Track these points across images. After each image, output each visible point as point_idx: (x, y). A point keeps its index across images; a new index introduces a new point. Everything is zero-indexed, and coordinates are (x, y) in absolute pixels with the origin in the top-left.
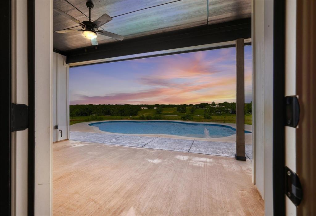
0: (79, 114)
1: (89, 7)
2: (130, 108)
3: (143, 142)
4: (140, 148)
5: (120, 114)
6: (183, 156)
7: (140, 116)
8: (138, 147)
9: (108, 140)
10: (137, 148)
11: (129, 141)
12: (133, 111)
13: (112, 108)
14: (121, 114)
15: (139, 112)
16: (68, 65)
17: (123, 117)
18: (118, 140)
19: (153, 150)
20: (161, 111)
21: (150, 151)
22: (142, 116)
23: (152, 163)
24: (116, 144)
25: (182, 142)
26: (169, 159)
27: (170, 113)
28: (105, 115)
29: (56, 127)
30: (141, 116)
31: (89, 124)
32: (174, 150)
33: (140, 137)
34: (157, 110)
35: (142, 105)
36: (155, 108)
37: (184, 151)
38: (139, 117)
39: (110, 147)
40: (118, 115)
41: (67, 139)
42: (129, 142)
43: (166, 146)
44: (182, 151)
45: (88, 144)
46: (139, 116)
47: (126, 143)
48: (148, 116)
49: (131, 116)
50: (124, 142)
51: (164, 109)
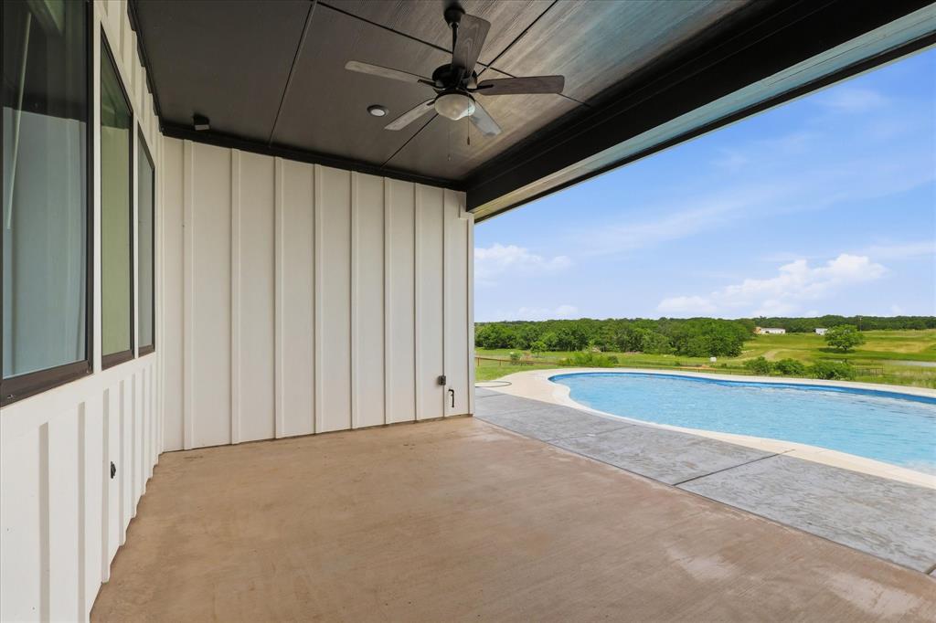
0: (555, 346)
1: (451, 24)
2: (712, 331)
3: (691, 466)
4: (667, 488)
5: (675, 349)
6: (879, 588)
7: (749, 359)
8: (662, 480)
9: (573, 433)
10: (655, 486)
11: (639, 452)
12: (721, 340)
13: (649, 331)
14: (679, 348)
15: (746, 344)
16: (471, 217)
17: (683, 359)
18: (605, 438)
19: (718, 506)
20: (851, 345)
21: (704, 510)
22: (759, 359)
23: (682, 571)
24: (589, 452)
25: (903, 505)
26: (778, 579)
27: (902, 350)
28: (624, 351)
29: (442, 381)
30: (755, 358)
31: (552, 375)
32: (830, 535)
33: (688, 443)
34: (828, 337)
35: (763, 319)
36: (821, 331)
37: (896, 557)
38: (744, 363)
39: (561, 459)
40: (666, 353)
41: (469, 415)
42: (637, 455)
43: (796, 505)
44: (882, 553)
45: (507, 438)
46: (745, 360)
47: (622, 457)
48: (784, 361)
49: (713, 359)
50: (617, 452)
51: (866, 334)
